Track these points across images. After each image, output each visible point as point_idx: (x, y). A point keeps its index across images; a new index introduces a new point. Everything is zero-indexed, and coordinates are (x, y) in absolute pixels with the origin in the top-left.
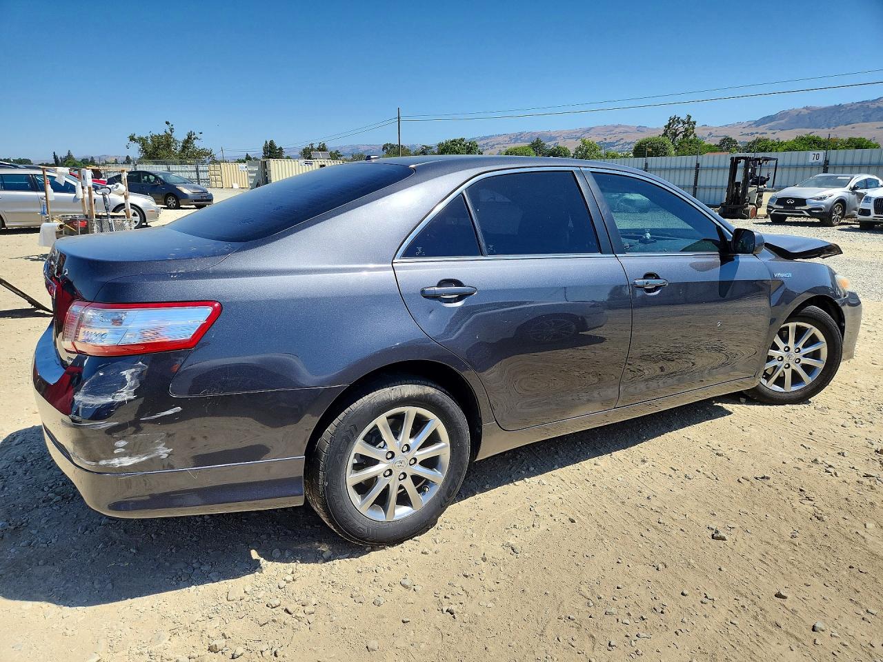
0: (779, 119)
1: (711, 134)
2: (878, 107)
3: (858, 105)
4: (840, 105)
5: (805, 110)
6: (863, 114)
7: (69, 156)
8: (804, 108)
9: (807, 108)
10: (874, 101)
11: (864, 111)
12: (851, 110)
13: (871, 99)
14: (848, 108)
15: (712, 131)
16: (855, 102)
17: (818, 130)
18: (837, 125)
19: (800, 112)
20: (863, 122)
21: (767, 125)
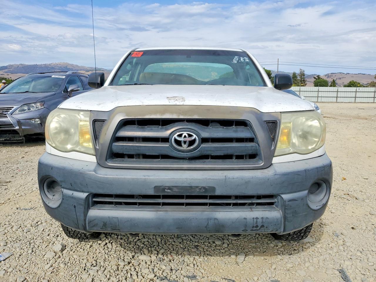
0: (9, 69)
2: (52, 67)
5: (21, 65)
6: (47, 69)
8: (20, 64)
9: (22, 65)
11: (47, 68)
16: (42, 64)
19: (18, 66)
21: (4, 70)
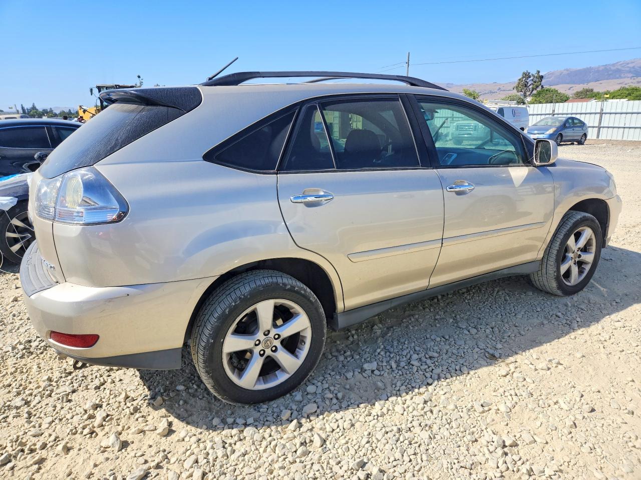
1: (500, 89)
3: (603, 67)
4: (590, 67)
7: (34, 108)
10: (614, 65)
12: (598, 71)
13: (612, 63)
14: (596, 70)
15: (501, 87)
17: (575, 85)
18: (588, 82)
20: (607, 79)
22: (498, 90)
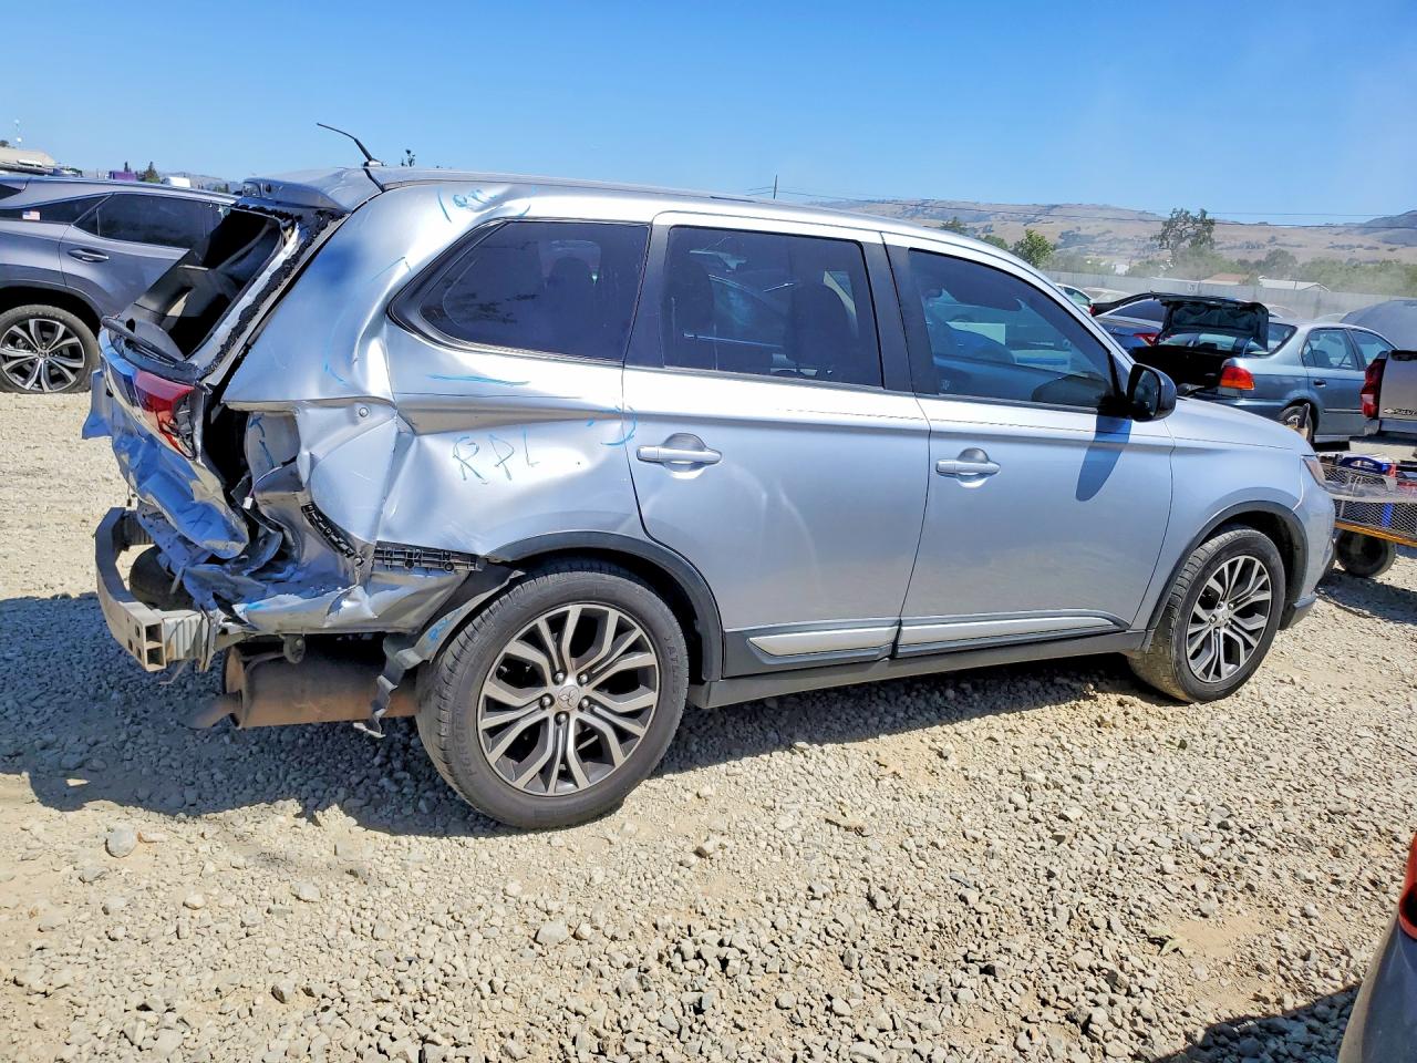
22: (1270, 242)
